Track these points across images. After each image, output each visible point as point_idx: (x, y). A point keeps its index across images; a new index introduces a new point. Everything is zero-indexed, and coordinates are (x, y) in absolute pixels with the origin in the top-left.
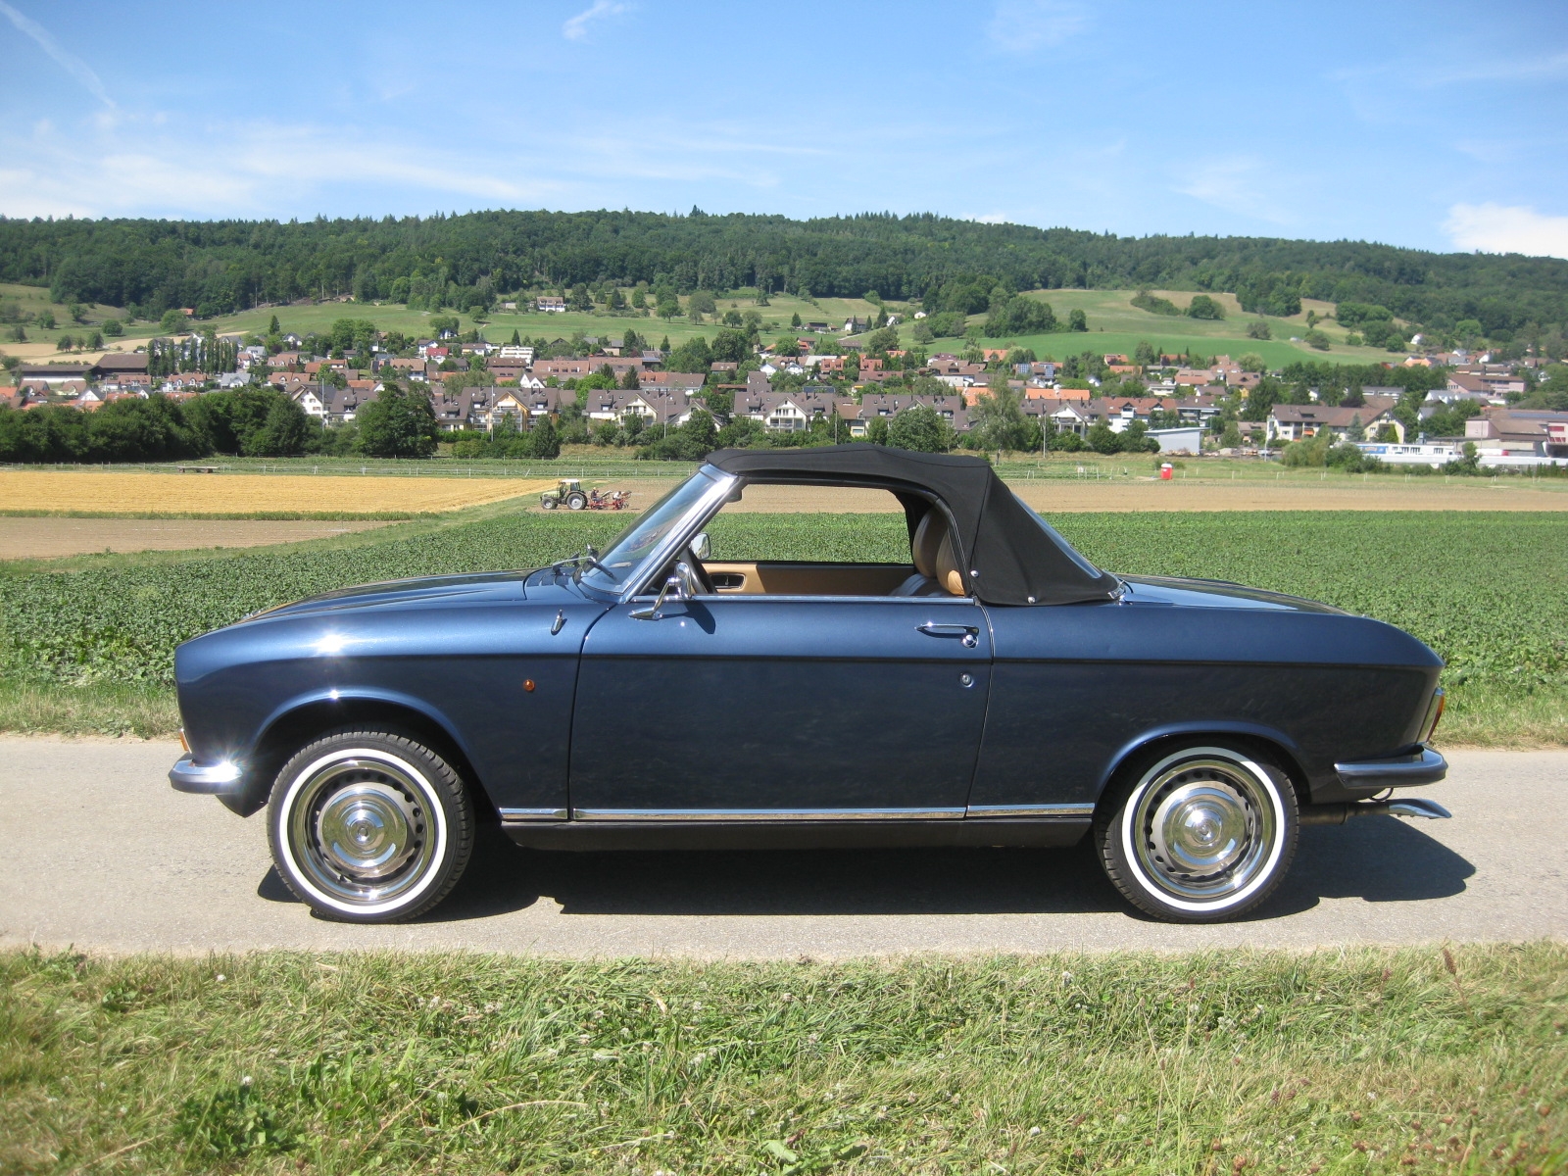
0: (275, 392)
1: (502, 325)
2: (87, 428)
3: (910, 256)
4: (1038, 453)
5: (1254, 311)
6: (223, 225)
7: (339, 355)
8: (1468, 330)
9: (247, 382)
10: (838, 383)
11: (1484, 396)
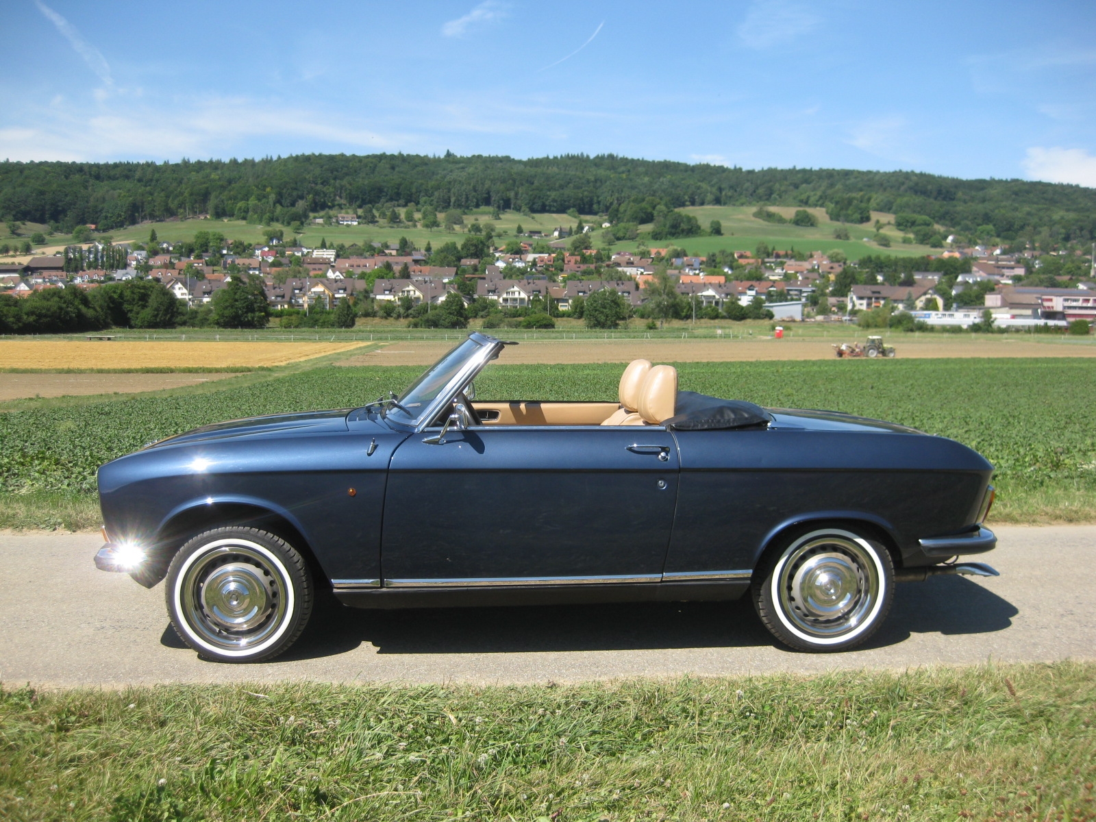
0: (154, 283)
1: (313, 234)
2: (21, 309)
3: (598, 184)
4: (689, 320)
5: (838, 220)
6: (116, 166)
7: (199, 257)
8: (985, 233)
9: (134, 276)
10: (550, 273)
11: (997, 278)
